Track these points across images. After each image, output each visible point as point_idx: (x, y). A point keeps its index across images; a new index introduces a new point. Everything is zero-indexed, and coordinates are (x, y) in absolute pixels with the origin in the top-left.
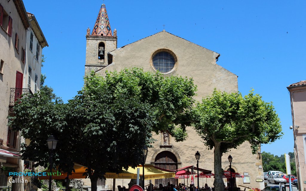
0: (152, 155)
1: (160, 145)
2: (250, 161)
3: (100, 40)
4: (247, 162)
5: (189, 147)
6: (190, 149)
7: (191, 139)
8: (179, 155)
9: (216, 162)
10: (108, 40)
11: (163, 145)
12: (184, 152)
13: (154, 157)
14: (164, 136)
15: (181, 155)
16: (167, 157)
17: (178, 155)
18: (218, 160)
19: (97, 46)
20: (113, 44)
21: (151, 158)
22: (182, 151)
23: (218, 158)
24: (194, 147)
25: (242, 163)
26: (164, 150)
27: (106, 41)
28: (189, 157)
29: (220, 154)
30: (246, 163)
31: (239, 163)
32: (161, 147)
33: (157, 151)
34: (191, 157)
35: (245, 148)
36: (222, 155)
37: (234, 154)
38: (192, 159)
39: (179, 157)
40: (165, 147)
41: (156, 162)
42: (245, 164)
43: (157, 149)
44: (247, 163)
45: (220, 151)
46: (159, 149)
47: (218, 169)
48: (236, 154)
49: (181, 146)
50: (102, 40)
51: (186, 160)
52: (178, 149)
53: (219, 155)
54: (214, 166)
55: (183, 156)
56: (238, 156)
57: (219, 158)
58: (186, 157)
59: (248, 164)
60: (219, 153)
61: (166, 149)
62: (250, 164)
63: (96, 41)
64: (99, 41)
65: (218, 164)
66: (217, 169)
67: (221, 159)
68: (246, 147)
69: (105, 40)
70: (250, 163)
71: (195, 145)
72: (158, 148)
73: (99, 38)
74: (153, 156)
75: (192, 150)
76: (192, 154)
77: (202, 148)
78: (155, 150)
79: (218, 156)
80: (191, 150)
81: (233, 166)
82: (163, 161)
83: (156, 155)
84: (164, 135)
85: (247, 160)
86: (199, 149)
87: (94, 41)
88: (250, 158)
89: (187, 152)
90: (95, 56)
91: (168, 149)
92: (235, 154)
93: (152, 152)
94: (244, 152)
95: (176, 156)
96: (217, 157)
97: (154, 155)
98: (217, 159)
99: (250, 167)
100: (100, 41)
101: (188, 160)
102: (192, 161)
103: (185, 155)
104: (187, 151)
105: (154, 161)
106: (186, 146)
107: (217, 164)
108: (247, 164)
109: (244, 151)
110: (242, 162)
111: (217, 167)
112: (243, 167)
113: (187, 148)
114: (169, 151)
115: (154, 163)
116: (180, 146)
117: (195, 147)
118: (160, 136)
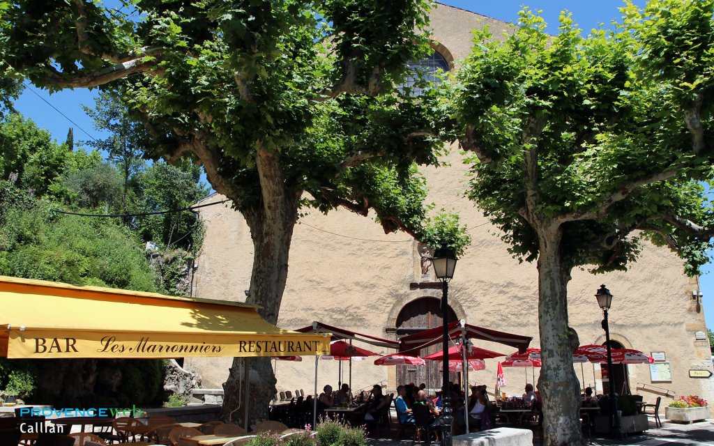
0: (388, 309)
1: (410, 281)
2: (668, 318)
4: (660, 321)
5: (492, 285)
6: (493, 289)
7: (496, 263)
8: (464, 308)
9: (547, 304)
11: (419, 280)
12: (477, 299)
13: (395, 315)
14: (423, 258)
15: (469, 307)
16: (430, 313)
17: (461, 306)
18: (554, 294)
21: (386, 316)
22: (470, 296)
23: (552, 289)
24: (505, 284)
25: (646, 326)
26: (422, 296)
28: (492, 312)
29: (561, 272)
30: (656, 325)
31: (634, 326)
32: (413, 286)
33: (402, 299)
34: (496, 312)
35: (652, 283)
36: (570, 279)
37: (620, 300)
38: (499, 318)
39: (463, 312)
40: (424, 286)
41: (400, 328)
42: (656, 328)
43: (402, 292)
44: (661, 324)
45: (562, 261)
46: (409, 291)
47: (554, 328)
48: (628, 299)
49: (471, 283)
51: (482, 320)
52: (459, 291)
53: (556, 275)
54: (540, 317)
55: (475, 308)
56: (632, 305)
57: (558, 288)
58: (484, 311)
59: (664, 326)
60: (555, 268)
61: (425, 291)
62: (670, 328)
65: (554, 309)
66: (549, 328)
67: (564, 292)
68: (655, 280)
70: (668, 324)
71: (508, 280)
72: (406, 289)
74: (391, 312)
75: (500, 292)
76: (501, 304)
77: (529, 288)
78: (397, 296)
79: (551, 278)
80: (496, 294)
81: (620, 333)
82: (419, 324)
83: (399, 309)
84: (421, 255)
85: (661, 318)
86: (518, 289)
88: (668, 310)
89: (485, 299)
91: (433, 293)
92: (623, 300)
93: (389, 300)
94: (650, 295)
95: (456, 309)
96: (547, 283)
97: (393, 309)
98: (548, 292)
99: (670, 336)
101: (488, 321)
102: (500, 322)
103: (481, 306)
104: (484, 296)
105: (393, 325)
106: (482, 282)
107: (551, 310)
108: (660, 328)
109: (649, 292)
110: (646, 322)
111: (550, 323)
112: (648, 338)
113: (485, 288)
114: (435, 296)
115: (393, 330)
116: (467, 284)
117: (509, 285)
118: (411, 258)
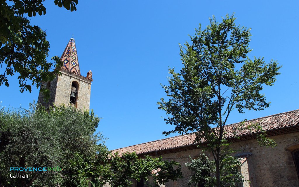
3: (75, 78)
10: (83, 81)
19: (70, 84)
20: (88, 88)
27: (80, 82)
50: (76, 79)
63: (69, 78)
64: (73, 80)
69: (80, 80)
73: (73, 75)
87: (68, 77)
90: (67, 97)
100: (75, 80)
